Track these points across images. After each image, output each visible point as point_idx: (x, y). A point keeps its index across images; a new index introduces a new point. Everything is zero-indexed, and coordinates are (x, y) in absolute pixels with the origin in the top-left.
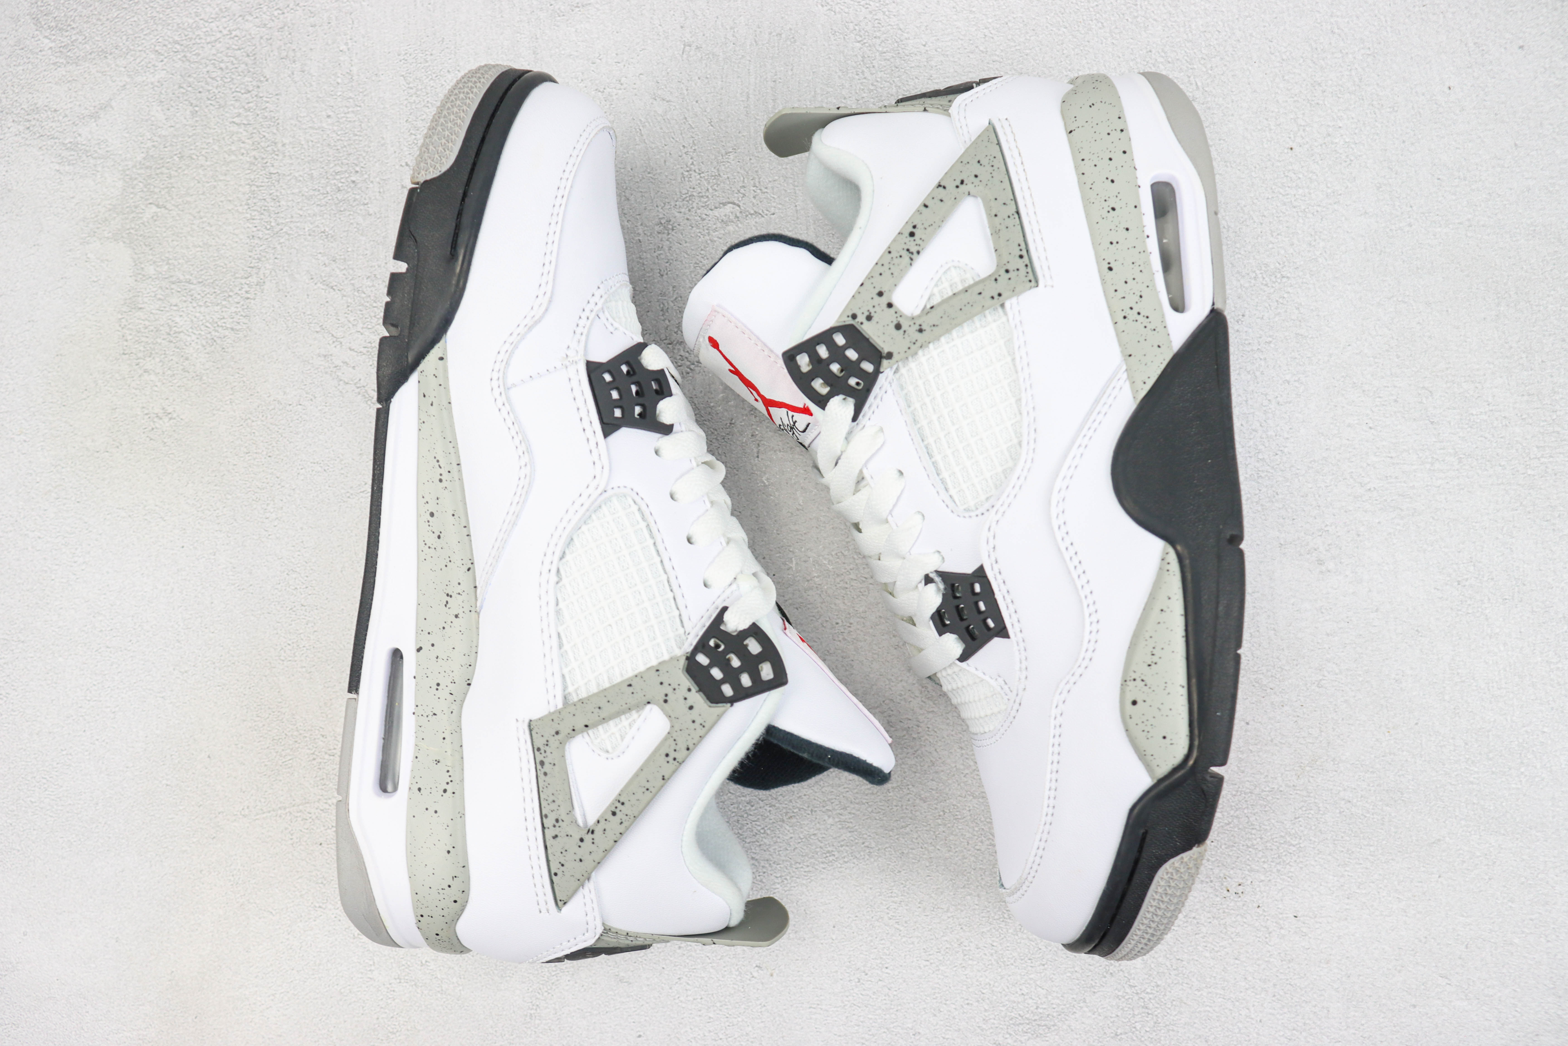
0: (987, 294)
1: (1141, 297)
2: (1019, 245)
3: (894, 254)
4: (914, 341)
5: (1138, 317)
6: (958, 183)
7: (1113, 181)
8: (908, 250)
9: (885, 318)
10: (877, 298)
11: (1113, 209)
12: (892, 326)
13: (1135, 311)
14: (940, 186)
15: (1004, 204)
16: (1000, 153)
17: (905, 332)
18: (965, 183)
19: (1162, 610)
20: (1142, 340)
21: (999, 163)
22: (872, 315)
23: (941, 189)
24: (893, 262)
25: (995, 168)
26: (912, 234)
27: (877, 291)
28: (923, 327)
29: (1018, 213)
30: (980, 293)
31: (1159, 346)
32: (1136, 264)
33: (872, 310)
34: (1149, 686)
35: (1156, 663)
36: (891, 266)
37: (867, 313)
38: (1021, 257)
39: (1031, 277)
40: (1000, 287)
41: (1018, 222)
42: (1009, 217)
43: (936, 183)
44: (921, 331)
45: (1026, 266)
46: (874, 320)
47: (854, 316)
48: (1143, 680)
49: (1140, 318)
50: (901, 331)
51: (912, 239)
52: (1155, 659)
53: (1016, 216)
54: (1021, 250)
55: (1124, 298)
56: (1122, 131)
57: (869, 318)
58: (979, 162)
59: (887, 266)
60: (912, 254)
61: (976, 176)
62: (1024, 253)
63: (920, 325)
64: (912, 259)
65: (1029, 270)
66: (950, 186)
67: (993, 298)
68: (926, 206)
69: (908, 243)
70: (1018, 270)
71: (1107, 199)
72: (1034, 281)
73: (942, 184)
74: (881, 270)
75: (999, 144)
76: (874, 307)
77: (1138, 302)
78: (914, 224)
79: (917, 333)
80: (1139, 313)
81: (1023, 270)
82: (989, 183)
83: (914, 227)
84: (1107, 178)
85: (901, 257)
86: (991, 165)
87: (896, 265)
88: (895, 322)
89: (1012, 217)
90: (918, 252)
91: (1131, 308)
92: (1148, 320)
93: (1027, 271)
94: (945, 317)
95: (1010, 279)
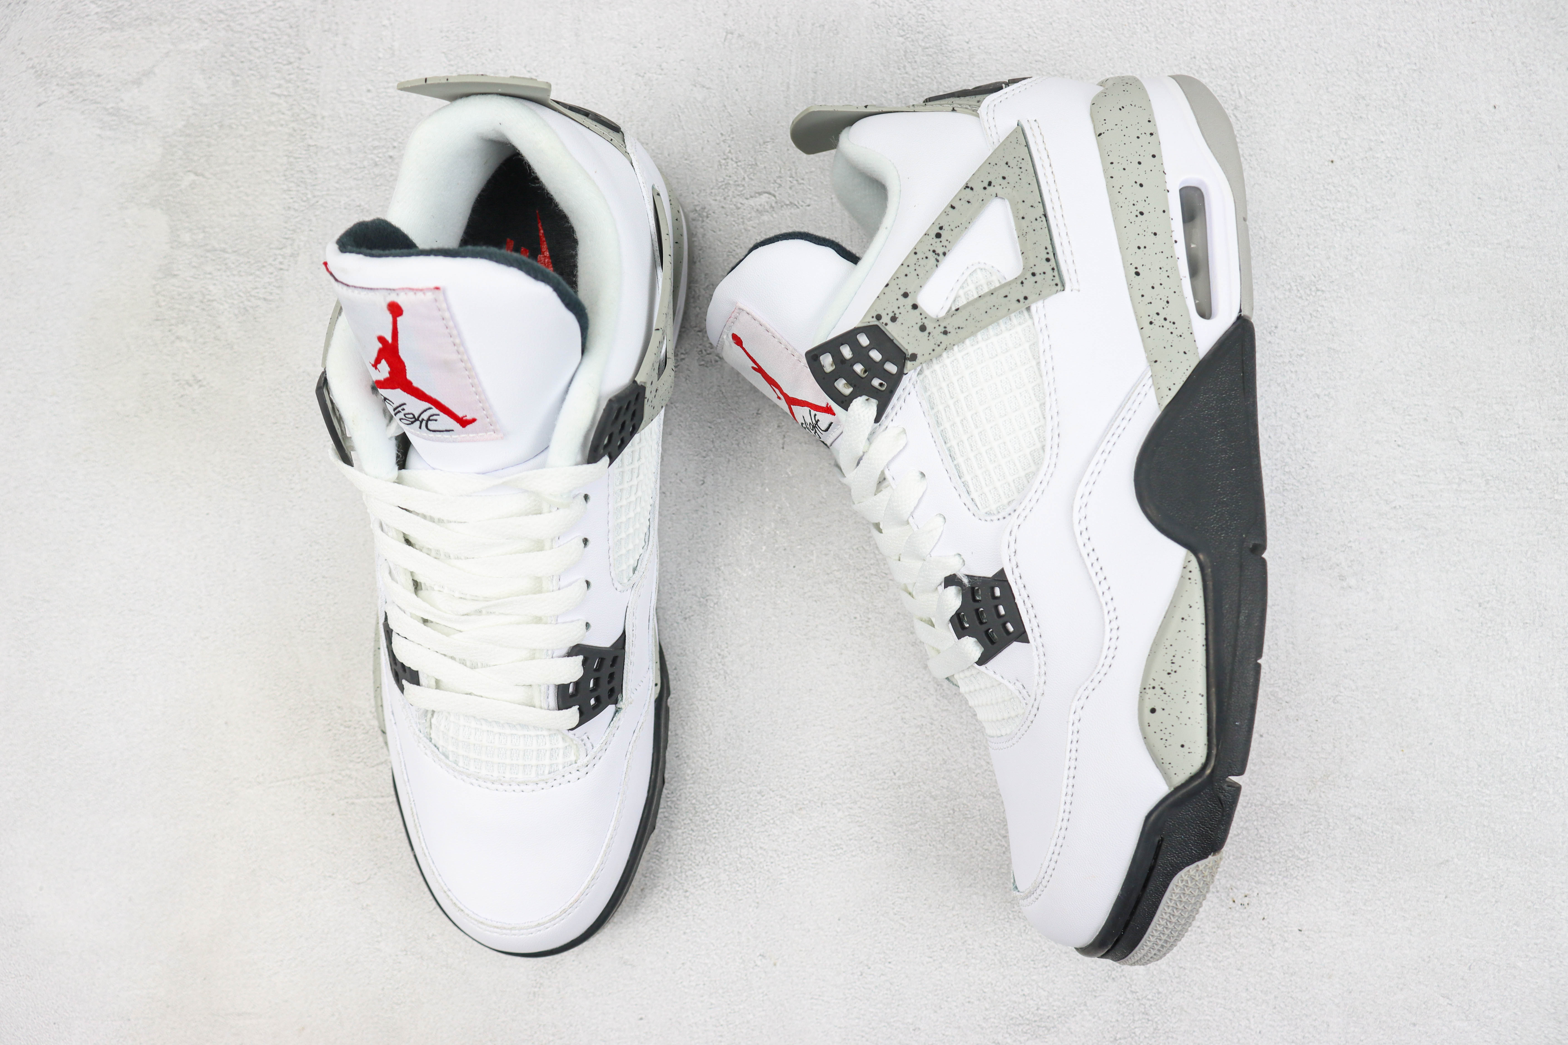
1: (1168, 302)
2: (1046, 248)
3: (919, 255)
4: (939, 343)
5: (1164, 323)
7: (1141, 185)
8: (934, 251)
9: (911, 319)
10: (901, 299)
11: (1142, 213)
12: (917, 327)
13: (1161, 317)
14: (967, 187)
15: (1032, 206)
17: (929, 333)
18: (992, 184)
19: (1183, 619)
21: (1027, 165)
23: (968, 190)
26: (938, 236)
27: (902, 292)
28: (948, 330)
29: (1045, 215)
31: (1185, 353)
32: (1164, 269)
34: (1168, 694)
35: (1175, 672)
37: (893, 315)
38: (1048, 260)
39: (1057, 280)
42: (1036, 220)
43: (963, 184)
45: (1053, 269)
48: (1162, 688)
49: (1166, 324)
50: (926, 333)
51: (939, 240)
52: (1175, 667)
54: (1048, 253)
57: (894, 319)
60: (938, 256)
61: (1004, 178)
62: (1051, 256)
63: (945, 327)
64: (938, 261)
65: (1056, 273)
66: (978, 187)
68: (953, 207)
69: (934, 244)
70: (1044, 273)
71: (1135, 203)
72: (1060, 285)
74: (907, 270)
75: (1027, 145)
76: (899, 308)
77: (1165, 307)
78: (941, 225)
79: (942, 335)
80: (1165, 319)
81: (1050, 273)
82: (1016, 185)
83: (941, 228)
84: (1136, 182)
85: (927, 258)
86: (1019, 166)
87: (922, 266)
88: (920, 324)
89: (1039, 220)
90: (944, 254)
91: (1158, 314)
92: (1175, 326)
93: (1054, 274)
94: (970, 319)
95: (1036, 282)
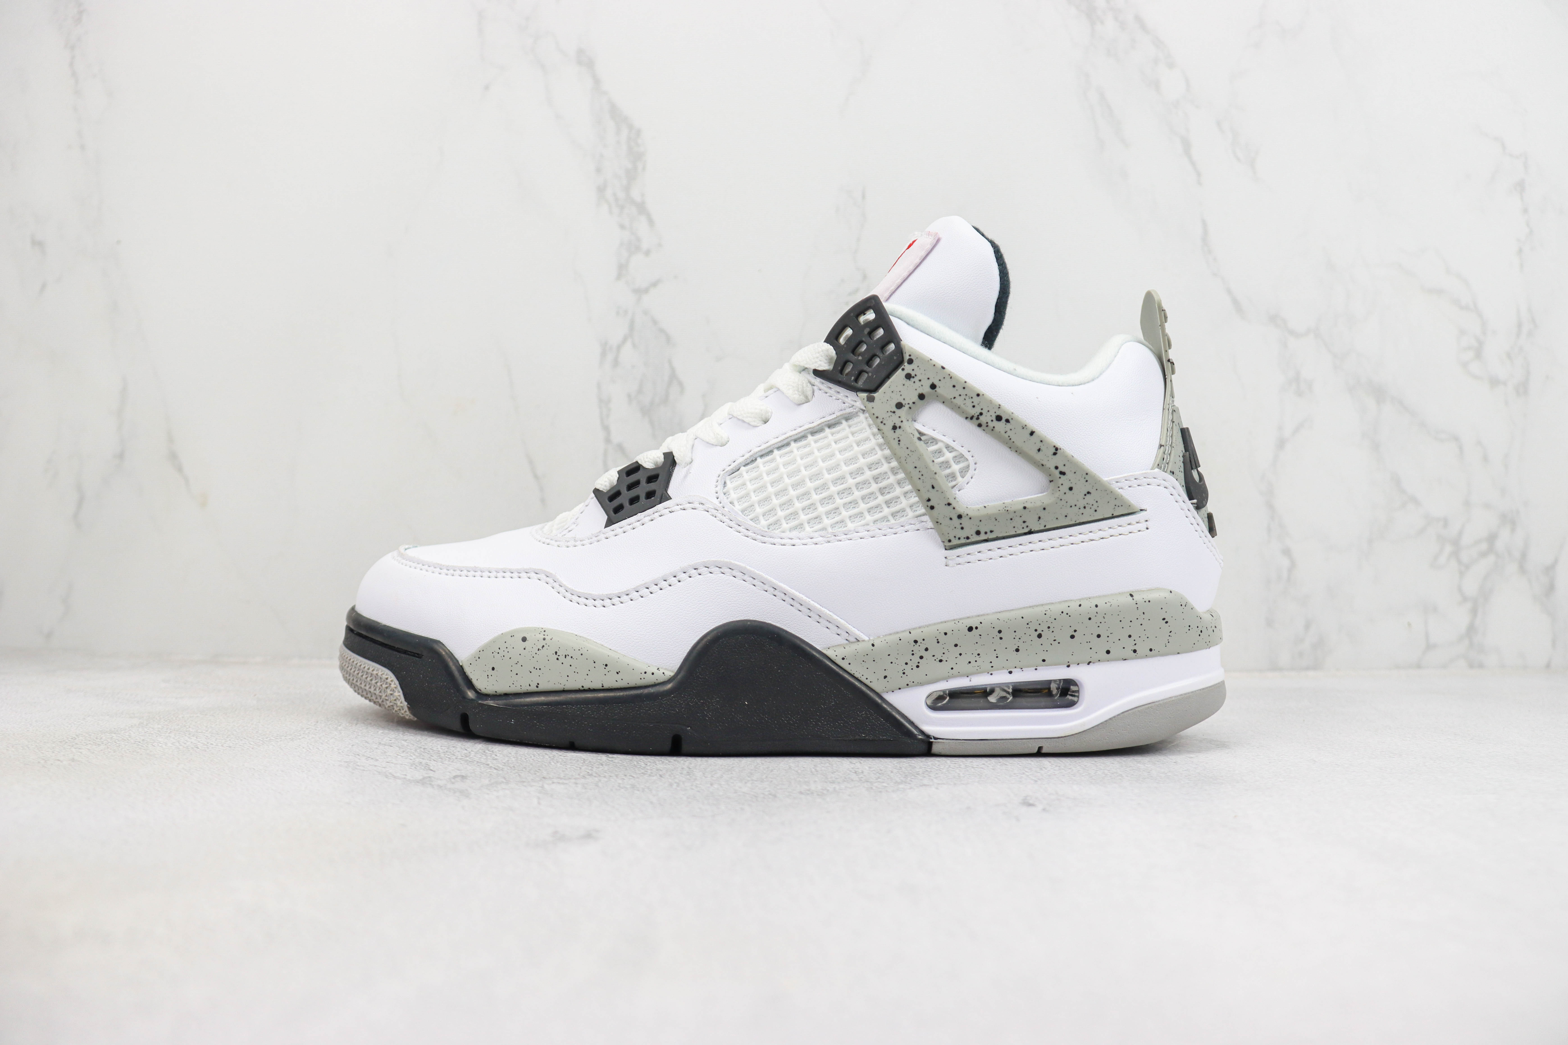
0: (932, 494)
1: (941, 661)
2: (991, 532)
3: (976, 400)
4: (884, 422)
5: (917, 656)
6: (1061, 468)
7: (1072, 637)
8: (981, 414)
9: (909, 393)
10: (929, 383)
11: (1040, 636)
12: (901, 400)
13: (924, 653)
14: (1057, 449)
15: (1039, 518)
16: (1102, 517)
17: (894, 412)
18: (1062, 476)
19: (606, 665)
20: (891, 659)
21: (1088, 515)
22: (912, 379)
23: (1054, 450)
24: (967, 398)
25: (1082, 510)
26: (999, 418)
27: (936, 383)
28: (898, 431)
29: (1030, 532)
30: (933, 487)
31: (885, 677)
32: (977, 658)
33: (916, 379)
34: (537, 652)
35: (558, 659)
36: (963, 397)
37: (913, 375)
38: (978, 533)
39: (955, 542)
40: (940, 509)
41: (1019, 532)
42: (1024, 522)
43: (1059, 445)
44: (894, 428)
45: (968, 538)
46: (907, 382)
47: (910, 361)
48: (543, 646)
49: (916, 658)
50: (894, 409)
51: (994, 418)
52: (562, 658)
53: (1026, 530)
54: (986, 533)
55: (938, 642)
56: (1135, 651)
57: (909, 376)
58: (1089, 493)
59: (963, 392)
60: (976, 419)
61: (1071, 489)
62: (983, 537)
63: (900, 427)
64: (972, 418)
65: (963, 541)
66: (1057, 461)
67: (929, 500)
68: (1032, 433)
69: (989, 414)
70: (962, 528)
71: (1051, 629)
72: (950, 545)
73: (1058, 452)
74: (959, 387)
75: (1113, 517)
76: (920, 380)
77: (935, 658)
78: (1010, 421)
79: (893, 425)
80: (921, 657)
81: (963, 534)
82: (1063, 502)
83: (1007, 421)
84: (1075, 631)
85: (974, 406)
86: (1086, 506)
87: (965, 402)
88: (904, 403)
89: (1025, 525)
90: (980, 425)
91: (927, 649)
92: (914, 667)
93: (962, 538)
94: (908, 452)
95: (951, 519)
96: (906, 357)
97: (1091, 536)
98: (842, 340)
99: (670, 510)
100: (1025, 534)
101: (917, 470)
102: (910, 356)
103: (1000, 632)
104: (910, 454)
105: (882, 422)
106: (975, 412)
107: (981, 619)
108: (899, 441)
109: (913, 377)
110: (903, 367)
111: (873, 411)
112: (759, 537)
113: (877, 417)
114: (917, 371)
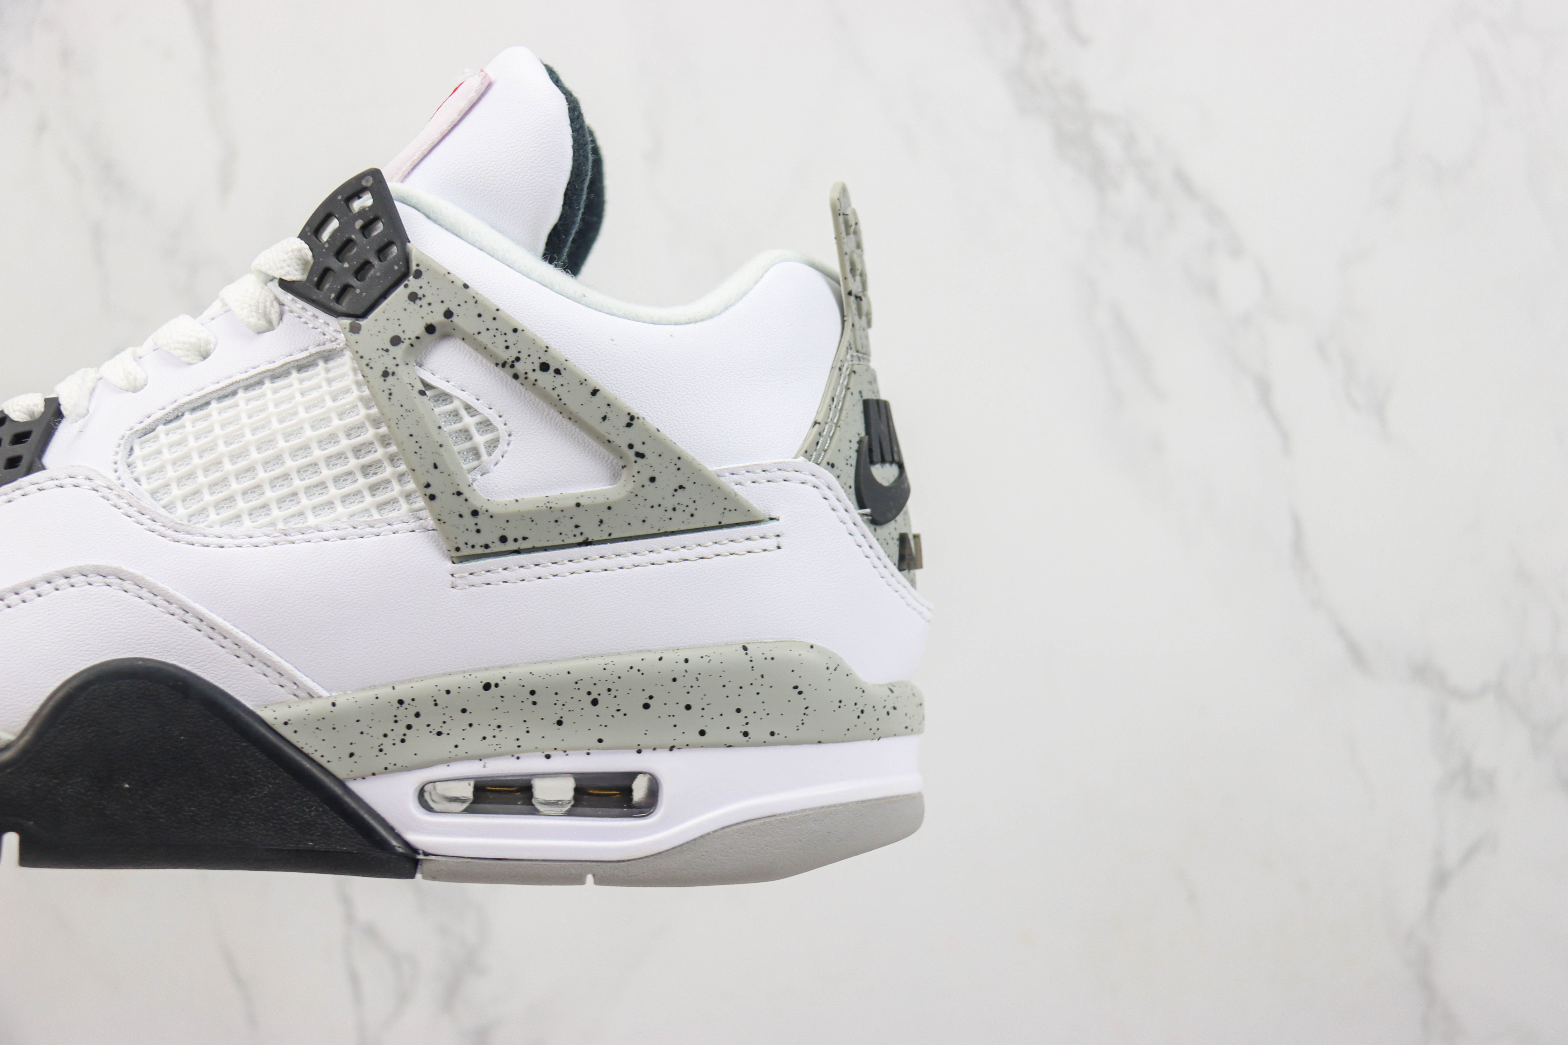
0: (434, 477)
6: (638, 448)
16: (702, 526)
20: (361, 727)
22: (418, 302)
24: (498, 334)
25: (670, 513)
30: (436, 467)
33: (424, 302)
36: (492, 332)
40: (446, 500)
41: (567, 542)
44: (385, 374)
46: (411, 306)
47: (418, 274)
53: (580, 539)
55: (436, 705)
56: (746, 734)
58: (681, 487)
59: (493, 325)
67: (428, 486)
73: (635, 422)
96: (414, 268)
97: (684, 553)
98: (325, 236)
99: (39, 486)
100: (580, 545)
101: (414, 439)
102: (418, 265)
103: (533, 693)
104: (405, 414)
105: (367, 365)
106: (509, 355)
107: (505, 672)
108: (390, 394)
109: (420, 299)
110: (406, 282)
111: (357, 347)
112: (170, 532)
113: (362, 357)
114: (426, 290)
